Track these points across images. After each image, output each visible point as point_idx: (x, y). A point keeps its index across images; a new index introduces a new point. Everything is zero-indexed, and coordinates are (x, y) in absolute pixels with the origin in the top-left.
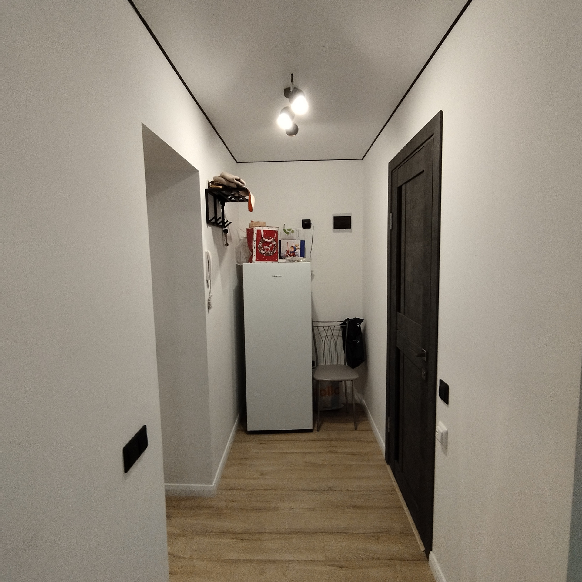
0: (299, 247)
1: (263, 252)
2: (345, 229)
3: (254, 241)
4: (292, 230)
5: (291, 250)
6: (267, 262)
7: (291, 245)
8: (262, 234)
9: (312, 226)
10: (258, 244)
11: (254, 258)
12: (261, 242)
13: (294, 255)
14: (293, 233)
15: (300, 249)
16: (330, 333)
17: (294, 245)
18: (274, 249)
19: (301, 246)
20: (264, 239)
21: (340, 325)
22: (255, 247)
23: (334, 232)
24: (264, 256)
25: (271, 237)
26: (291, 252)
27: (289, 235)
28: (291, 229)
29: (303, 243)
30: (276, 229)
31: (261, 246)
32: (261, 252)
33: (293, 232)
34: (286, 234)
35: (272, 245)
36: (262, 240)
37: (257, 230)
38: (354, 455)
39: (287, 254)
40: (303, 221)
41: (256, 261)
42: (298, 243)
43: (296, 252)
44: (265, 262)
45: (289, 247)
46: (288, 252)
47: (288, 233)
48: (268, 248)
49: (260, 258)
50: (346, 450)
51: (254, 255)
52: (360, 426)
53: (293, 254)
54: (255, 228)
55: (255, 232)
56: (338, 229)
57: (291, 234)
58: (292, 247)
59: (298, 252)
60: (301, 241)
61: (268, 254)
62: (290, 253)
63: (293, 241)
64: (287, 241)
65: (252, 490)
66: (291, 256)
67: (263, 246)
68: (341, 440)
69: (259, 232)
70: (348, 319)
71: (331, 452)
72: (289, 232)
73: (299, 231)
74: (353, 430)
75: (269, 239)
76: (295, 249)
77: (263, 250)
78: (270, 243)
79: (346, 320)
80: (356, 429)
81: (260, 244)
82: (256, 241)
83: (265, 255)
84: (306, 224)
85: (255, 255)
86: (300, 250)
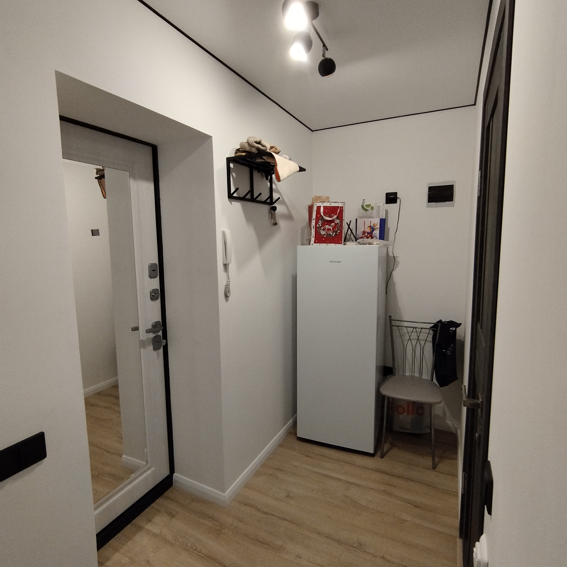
0: (378, 226)
1: (323, 233)
2: (444, 203)
3: (313, 219)
4: (371, 206)
5: (368, 230)
6: (329, 244)
7: (368, 224)
8: (321, 211)
9: (398, 201)
10: (316, 223)
11: (313, 240)
12: (320, 221)
13: (371, 237)
14: (372, 210)
15: (379, 229)
16: (414, 336)
17: (372, 225)
18: (337, 229)
19: (380, 227)
20: (324, 217)
21: (430, 327)
22: (313, 227)
23: (427, 207)
24: (324, 238)
25: (333, 215)
26: (368, 233)
27: (368, 213)
28: (371, 204)
29: (383, 222)
30: (340, 205)
31: (320, 225)
32: (321, 233)
33: (372, 208)
34: (365, 212)
35: (334, 224)
36: (322, 218)
37: (317, 207)
38: (415, 506)
39: (364, 236)
40: (388, 195)
41: (314, 243)
42: (376, 222)
43: (373, 232)
44: (326, 244)
45: (366, 227)
46: (364, 233)
47: (366, 210)
48: (330, 227)
49: (320, 239)
50: (407, 496)
51: (312, 236)
52: (441, 466)
53: (370, 235)
54: (315, 204)
55: (315, 209)
56: (434, 203)
57: (371, 211)
58: (369, 226)
59: (377, 233)
60: (380, 219)
61: (330, 234)
62: (366, 234)
63: (371, 219)
64: (364, 219)
65: (266, 513)
66: (368, 238)
67: (323, 225)
68: (407, 479)
69: (319, 208)
70: (440, 321)
71: (384, 491)
72: (368, 208)
73: (379, 207)
74: (429, 469)
75: (330, 217)
76: (373, 229)
77: (324, 230)
78: (332, 221)
79: (438, 322)
80: (434, 468)
81: (319, 223)
82: (315, 219)
83: (325, 236)
84: (392, 198)
85: (314, 236)
86: (379, 231)
